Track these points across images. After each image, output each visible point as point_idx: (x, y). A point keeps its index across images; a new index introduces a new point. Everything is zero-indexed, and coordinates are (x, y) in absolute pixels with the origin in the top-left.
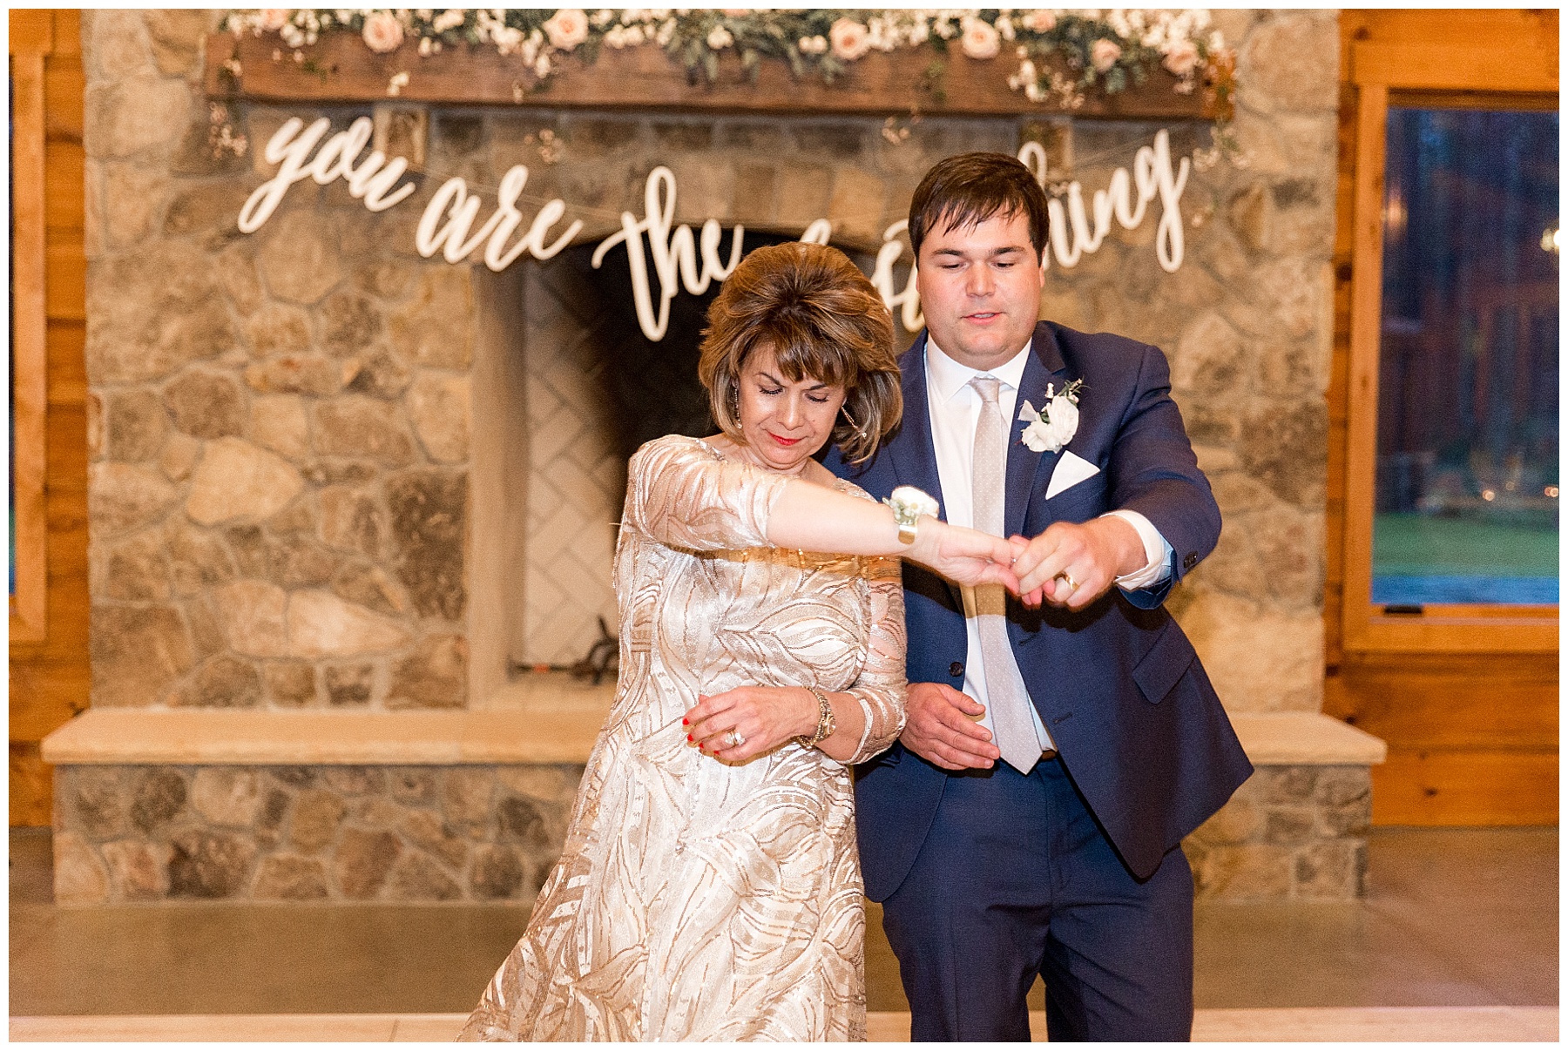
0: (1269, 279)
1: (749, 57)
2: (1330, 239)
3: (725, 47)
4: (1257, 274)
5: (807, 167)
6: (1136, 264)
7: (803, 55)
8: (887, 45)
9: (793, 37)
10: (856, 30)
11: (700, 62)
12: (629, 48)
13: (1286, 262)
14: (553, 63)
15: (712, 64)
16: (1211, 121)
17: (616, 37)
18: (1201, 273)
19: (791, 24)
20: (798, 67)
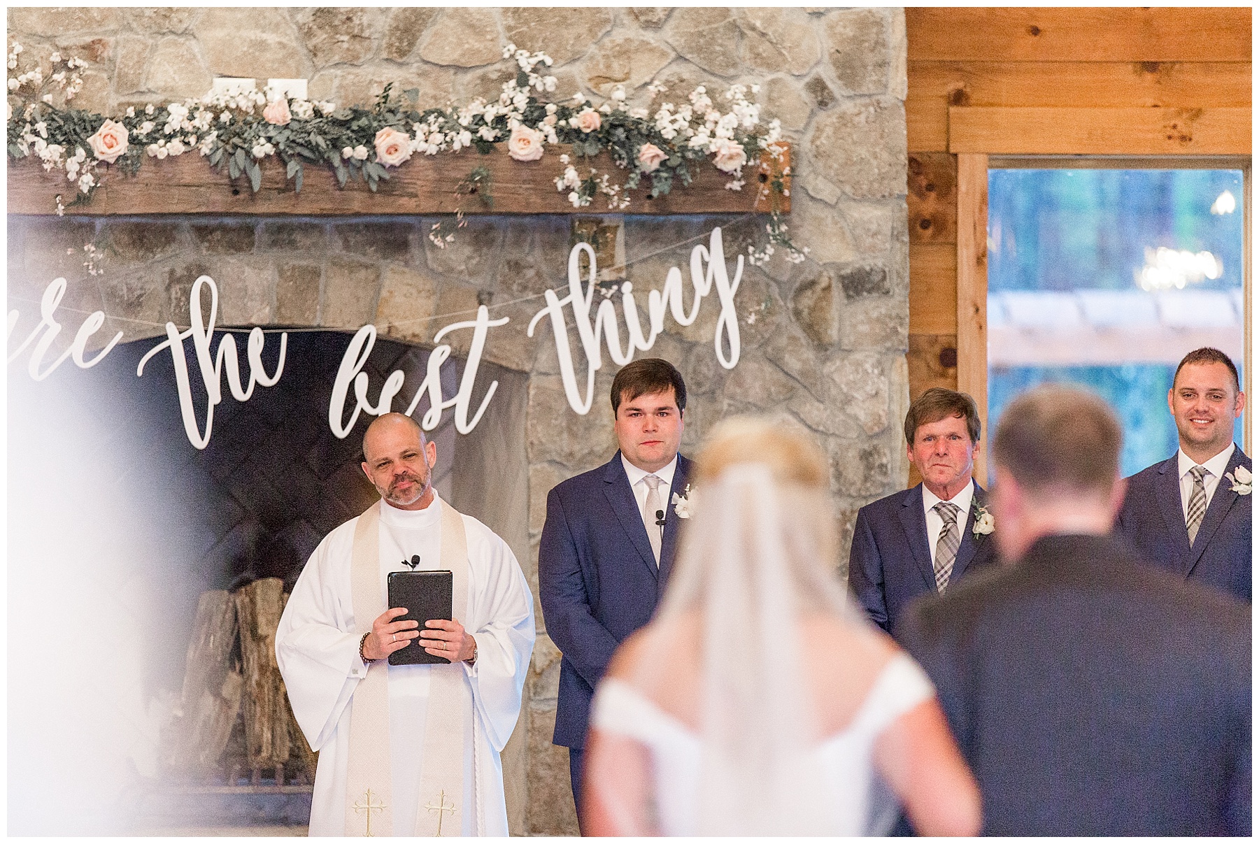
0: (840, 373)
1: (293, 167)
2: (904, 331)
3: (267, 156)
4: (829, 368)
5: (352, 267)
6: (699, 360)
7: (346, 162)
8: (432, 149)
9: (336, 144)
10: (400, 137)
11: (244, 172)
12: (171, 159)
13: (858, 356)
14: (97, 178)
15: (256, 174)
16: (766, 216)
17: (159, 150)
18: (768, 368)
19: (335, 131)
20: (342, 175)
